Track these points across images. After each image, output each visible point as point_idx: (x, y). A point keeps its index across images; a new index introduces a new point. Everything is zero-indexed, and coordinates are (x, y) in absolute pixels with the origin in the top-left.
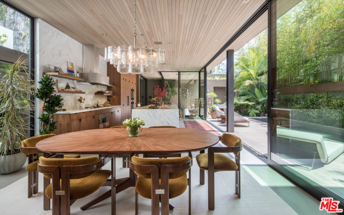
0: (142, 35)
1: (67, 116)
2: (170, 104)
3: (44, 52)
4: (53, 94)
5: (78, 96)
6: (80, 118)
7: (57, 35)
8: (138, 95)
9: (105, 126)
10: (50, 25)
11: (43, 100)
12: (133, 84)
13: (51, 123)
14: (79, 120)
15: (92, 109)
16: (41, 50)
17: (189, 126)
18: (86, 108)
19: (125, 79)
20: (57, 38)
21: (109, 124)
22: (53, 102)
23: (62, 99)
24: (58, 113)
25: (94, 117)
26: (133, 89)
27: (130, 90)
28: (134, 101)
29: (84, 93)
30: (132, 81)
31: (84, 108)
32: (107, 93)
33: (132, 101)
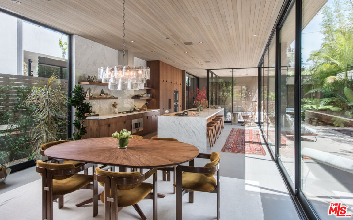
0: (167, 38)
1: (96, 121)
2: (216, 108)
3: (79, 64)
4: (84, 102)
5: (112, 101)
6: (109, 123)
7: (92, 46)
8: (184, 96)
9: (138, 131)
10: (85, 39)
11: (76, 107)
12: (177, 85)
13: (82, 128)
14: (108, 125)
15: (124, 114)
16: (77, 62)
17: (233, 136)
18: (120, 113)
19: (165, 81)
20: (91, 49)
21: (144, 129)
22: (83, 109)
23: (91, 106)
24: (88, 118)
25: (125, 122)
26: (177, 90)
27: (173, 92)
28: (178, 103)
29: (117, 98)
30: (175, 81)
31: (117, 113)
32: (145, 97)
33: (175, 104)
